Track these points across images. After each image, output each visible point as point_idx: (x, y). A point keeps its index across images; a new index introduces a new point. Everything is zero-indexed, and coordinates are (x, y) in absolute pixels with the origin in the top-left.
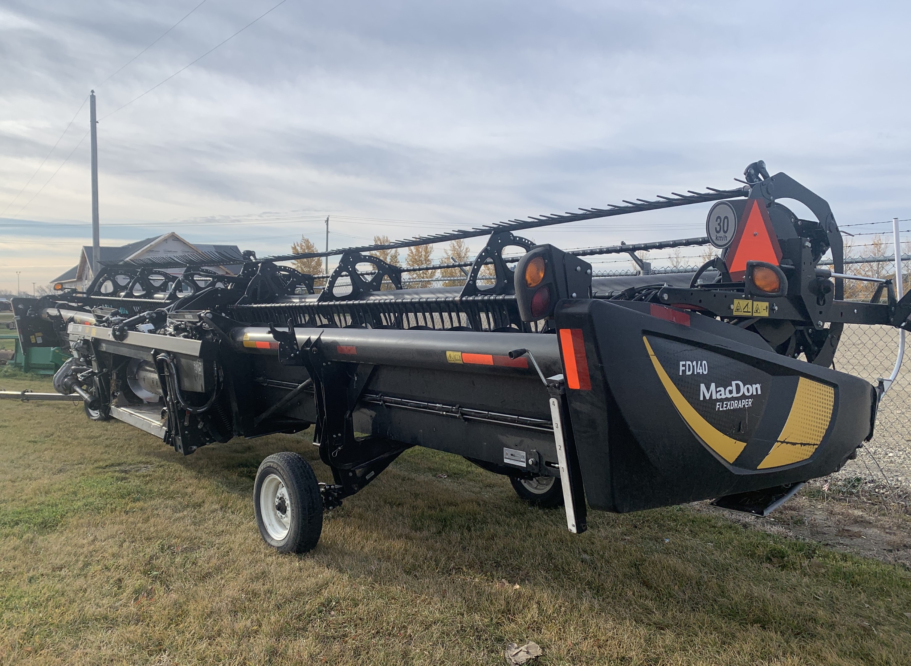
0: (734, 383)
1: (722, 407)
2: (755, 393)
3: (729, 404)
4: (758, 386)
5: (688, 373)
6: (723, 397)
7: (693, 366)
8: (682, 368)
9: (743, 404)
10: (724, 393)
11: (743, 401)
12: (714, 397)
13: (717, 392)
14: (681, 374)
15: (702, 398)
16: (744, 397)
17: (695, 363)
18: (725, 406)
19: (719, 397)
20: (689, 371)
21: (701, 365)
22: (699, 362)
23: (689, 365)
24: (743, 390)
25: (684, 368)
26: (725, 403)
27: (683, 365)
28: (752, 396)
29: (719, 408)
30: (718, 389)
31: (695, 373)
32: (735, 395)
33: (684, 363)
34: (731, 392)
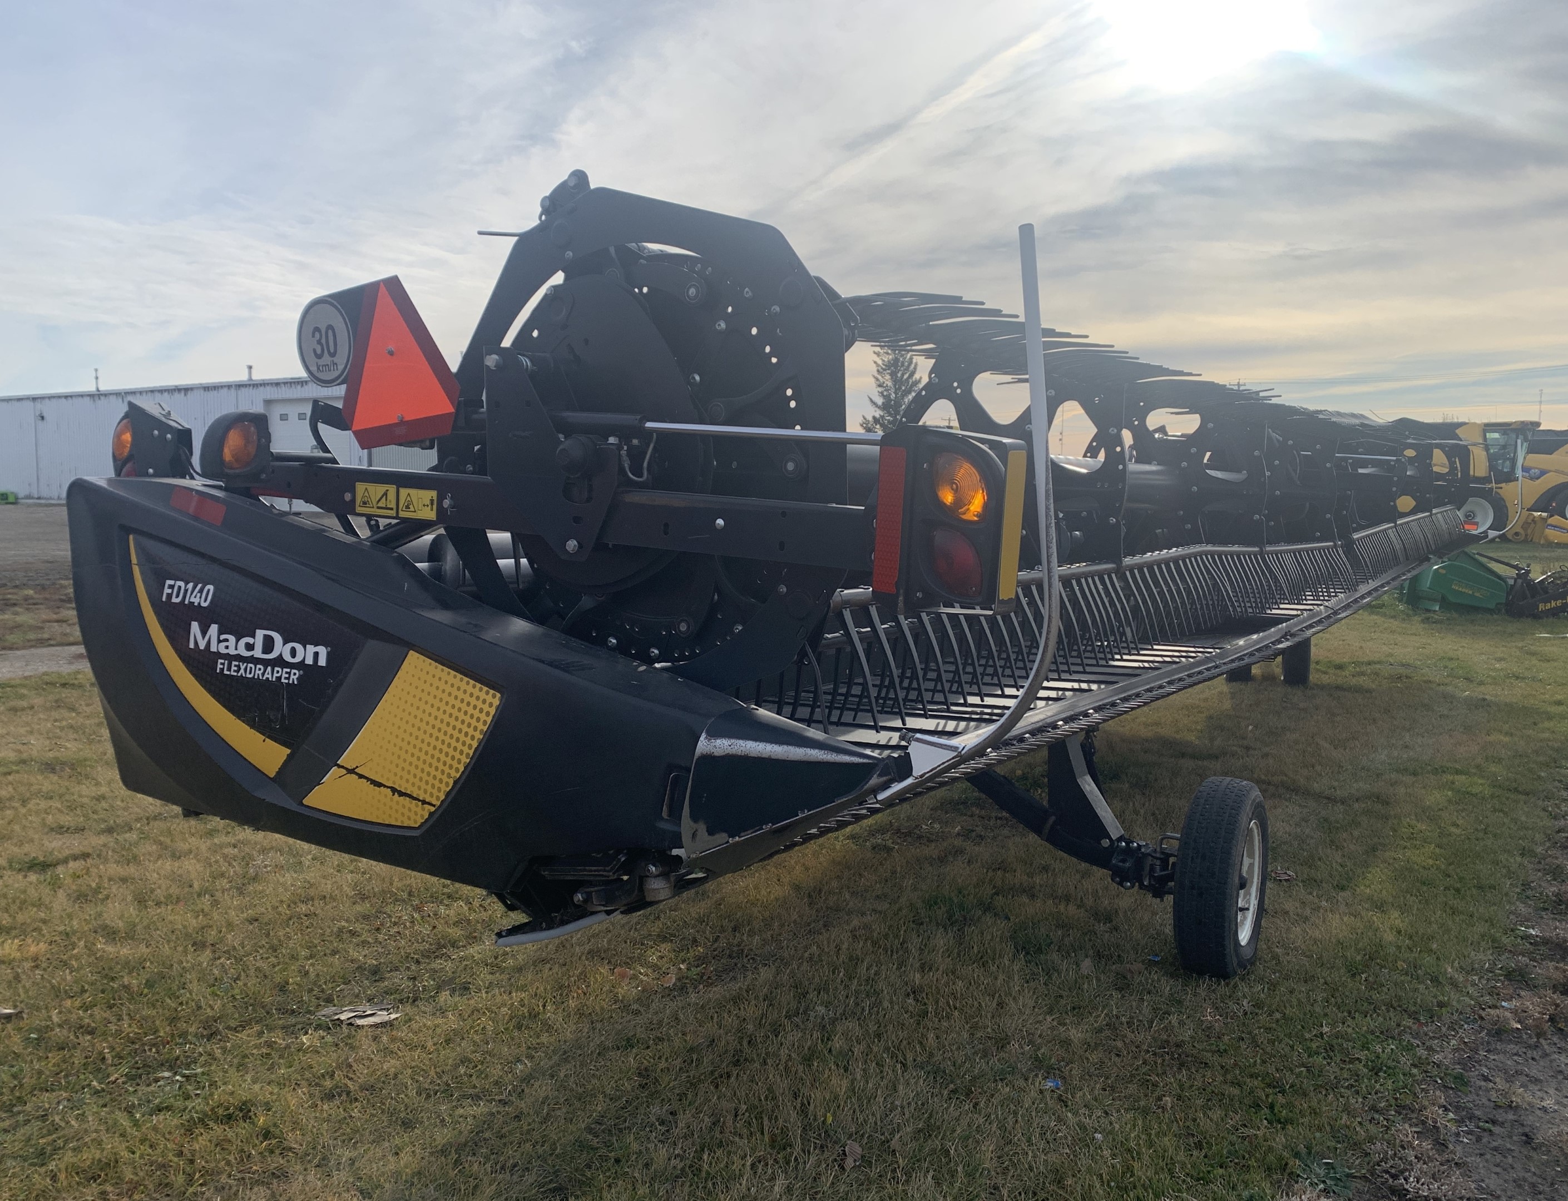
0: (260, 634)
1: (229, 669)
2: (309, 661)
3: (243, 667)
4: (323, 651)
5: (175, 600)
6: (232, 652)
7: (186, 591)
8: (167, 591)
9: (276, 675)
10: (233, 646)
11: (276, 669)
12: (213, 648)
13: (219, 641)
14: (164, 599)
15: (192, 646)
16: (280, 662)
17: (190, 585)
18: (233, 668)
19: (223, 651)
20: (177, 596)
21: (201, 591)
22: (200, 585)
23: (180, 587)
24: (281, 648)
25: (170, 591)
26: (234, 663)
27: (172, 587)
28: (301, 665)
29: (222, 670)
30: (222, 637)
31: (186, 602)
32: (258, 653)
33: (172, 582)
34: (250, 647)
